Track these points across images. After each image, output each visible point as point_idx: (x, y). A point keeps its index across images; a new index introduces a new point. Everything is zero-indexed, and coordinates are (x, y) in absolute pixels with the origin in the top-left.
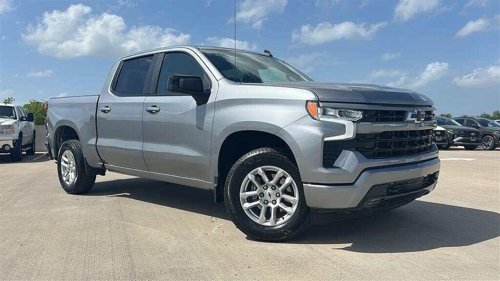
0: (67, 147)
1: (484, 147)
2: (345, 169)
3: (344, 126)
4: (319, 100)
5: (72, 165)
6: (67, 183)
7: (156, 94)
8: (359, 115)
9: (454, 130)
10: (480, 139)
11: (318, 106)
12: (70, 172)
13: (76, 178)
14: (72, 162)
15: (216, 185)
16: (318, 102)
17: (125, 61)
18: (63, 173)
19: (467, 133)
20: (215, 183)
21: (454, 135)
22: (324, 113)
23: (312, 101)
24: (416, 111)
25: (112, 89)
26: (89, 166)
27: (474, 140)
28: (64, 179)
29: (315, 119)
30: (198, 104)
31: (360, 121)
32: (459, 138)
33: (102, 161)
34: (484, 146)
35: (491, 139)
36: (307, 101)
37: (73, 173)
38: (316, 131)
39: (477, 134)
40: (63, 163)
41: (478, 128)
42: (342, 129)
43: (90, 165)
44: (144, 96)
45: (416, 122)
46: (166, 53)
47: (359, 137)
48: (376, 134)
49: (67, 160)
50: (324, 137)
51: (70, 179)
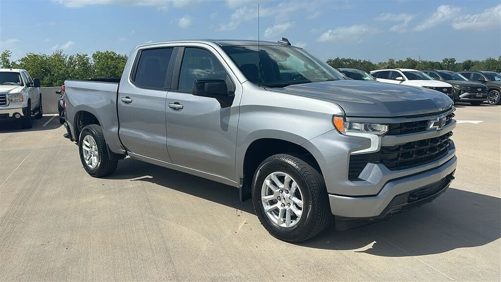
0: (88, 132)
1: (490, 102)
2: (370, 182)
3: (369, 140)
4: (345, 114)
5: (94, 149)
6: (90, 166)
7: (177, 89)
8: (384, 129)
9: (461, 85)
10: (486, 94)
11: (345, 120)
12: (93, 155)
13: (99, 163)
14: (94, 147)
15: (241, 186)
16: (344, 116)
17: (143, 50)
18: (85, 157)
19: (473, 89)
20: (241, 184)
21: (460, 91)
22: (350, 128)
23: (339, 116)
24: (438, 119)
25: (132, 79)
26: (111, 151)
27: (481, 95)
28: (87, 162)
29: (342, 134)
30: (222, 106)
31: (386, 135)
32: (466, 94)
33: (125, 148)
34: (490, 100)
35: (497, 94)
36: (334, 116)
37: (95, 158)
38: (342, 146)
39: (483, 88)
40: (84, 147)
41: (484, 82)
42: (367, 143)
43: (113, 151)
44: (166, 91)
45: (437, 129)
46: (186, 47)
47: (383, 149)
48: (400, 146)
49: (88, 145)
50: (350, 151)
51: (93, 163)
